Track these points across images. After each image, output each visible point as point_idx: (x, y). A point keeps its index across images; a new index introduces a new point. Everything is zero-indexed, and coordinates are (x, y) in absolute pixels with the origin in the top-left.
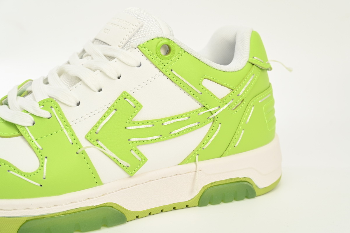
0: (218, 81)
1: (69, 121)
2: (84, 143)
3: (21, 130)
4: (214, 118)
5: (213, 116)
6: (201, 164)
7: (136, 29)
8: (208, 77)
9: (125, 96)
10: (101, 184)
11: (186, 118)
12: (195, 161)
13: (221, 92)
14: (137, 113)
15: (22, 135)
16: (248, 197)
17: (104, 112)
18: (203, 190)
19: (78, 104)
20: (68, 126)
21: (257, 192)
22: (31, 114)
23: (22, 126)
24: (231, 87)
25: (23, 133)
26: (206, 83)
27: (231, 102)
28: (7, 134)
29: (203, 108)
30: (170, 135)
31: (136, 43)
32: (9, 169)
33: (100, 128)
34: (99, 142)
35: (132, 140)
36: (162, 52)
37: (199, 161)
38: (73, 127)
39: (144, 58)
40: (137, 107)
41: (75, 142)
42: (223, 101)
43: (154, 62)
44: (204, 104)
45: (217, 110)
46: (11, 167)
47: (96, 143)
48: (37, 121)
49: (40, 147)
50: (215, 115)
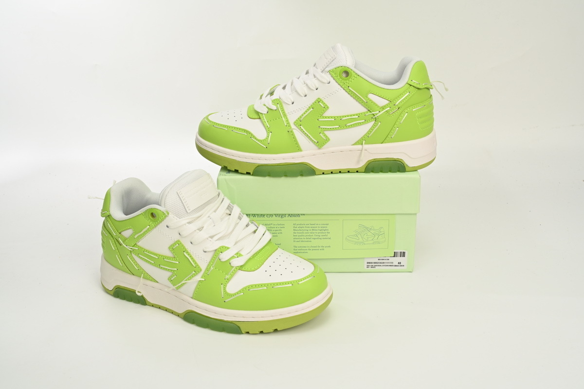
0: (380, 95)
1: (286, 112)
2: (293, 126)
3: (260, 115)
4: (376, 118)
5: (375, 117)
6: (366, 146)
7: (332, 59)
8: (373, 92)
9: (319, 101)
10: (301, 151)
11: (357, 117)
12: (362, 144)
13: (382, 102)
14: (326, 111)
15: (260, 118)
16: (399, 171)
17: (306, 109)
18: (368, 163)
19: (293, 103)
20: (285, 115)
21: (407, 169)
22: (267, 107)
23: (261, 114)
24: (389, 99)
25: (261, 117)
26: (371, 96)
27: (389, 108)
28: (254, 117)
29: (369, 112)
30: (346, 127)
31: (328, 69)
32: (251, 136)
33: (302, 118)
34: (301, 126)
35: (322, 127)
36: (344, 75)
37: (365, 144)
38: (288, 117)
39: (332, 79)
40: (326, 108)
41: (288, 125)
42: (383, 108)
43: (338, 81)
44: (369, 109)
45: (378, 113)
46: (252, 136)
47: (299, 127)
48: (270, 111)
49: (269, 126)
50: (376, 116)
